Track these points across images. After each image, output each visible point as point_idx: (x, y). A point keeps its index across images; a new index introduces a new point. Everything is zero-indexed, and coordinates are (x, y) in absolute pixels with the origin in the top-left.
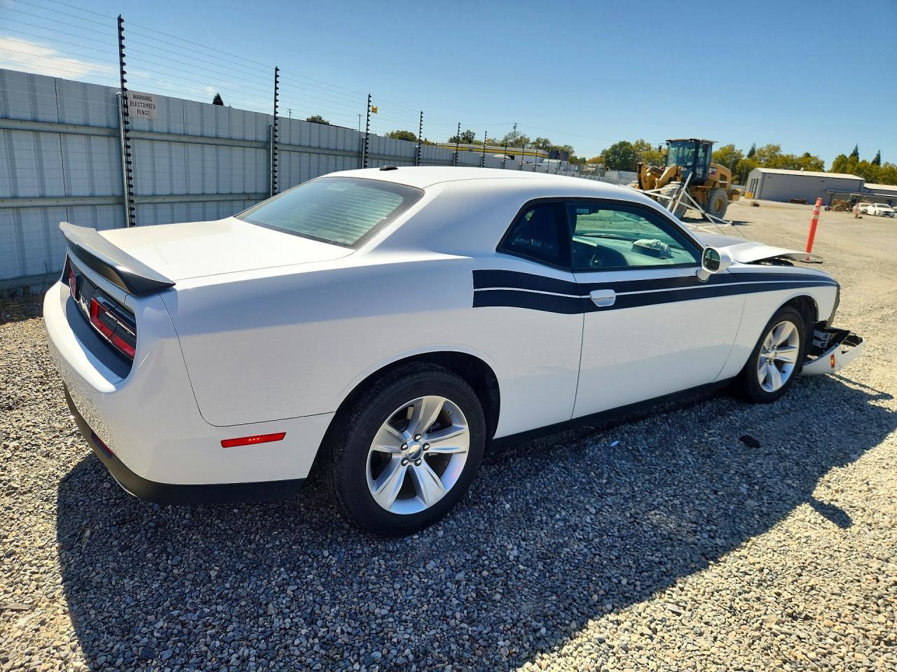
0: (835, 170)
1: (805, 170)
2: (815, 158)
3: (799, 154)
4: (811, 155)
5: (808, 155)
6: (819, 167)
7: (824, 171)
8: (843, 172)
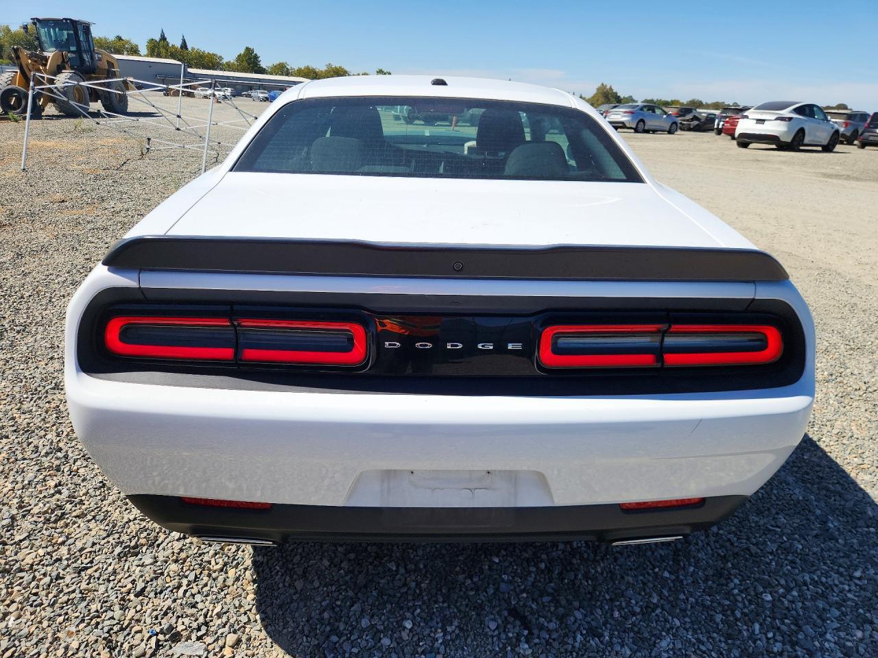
0: (151, 53)
1: (128, 55)
2: (128, 42)
3: (111, 37)
4: (123, 38)
5: (119, 38)
6: (134, 51)
7: (140, 55)
8: (159, 56)
